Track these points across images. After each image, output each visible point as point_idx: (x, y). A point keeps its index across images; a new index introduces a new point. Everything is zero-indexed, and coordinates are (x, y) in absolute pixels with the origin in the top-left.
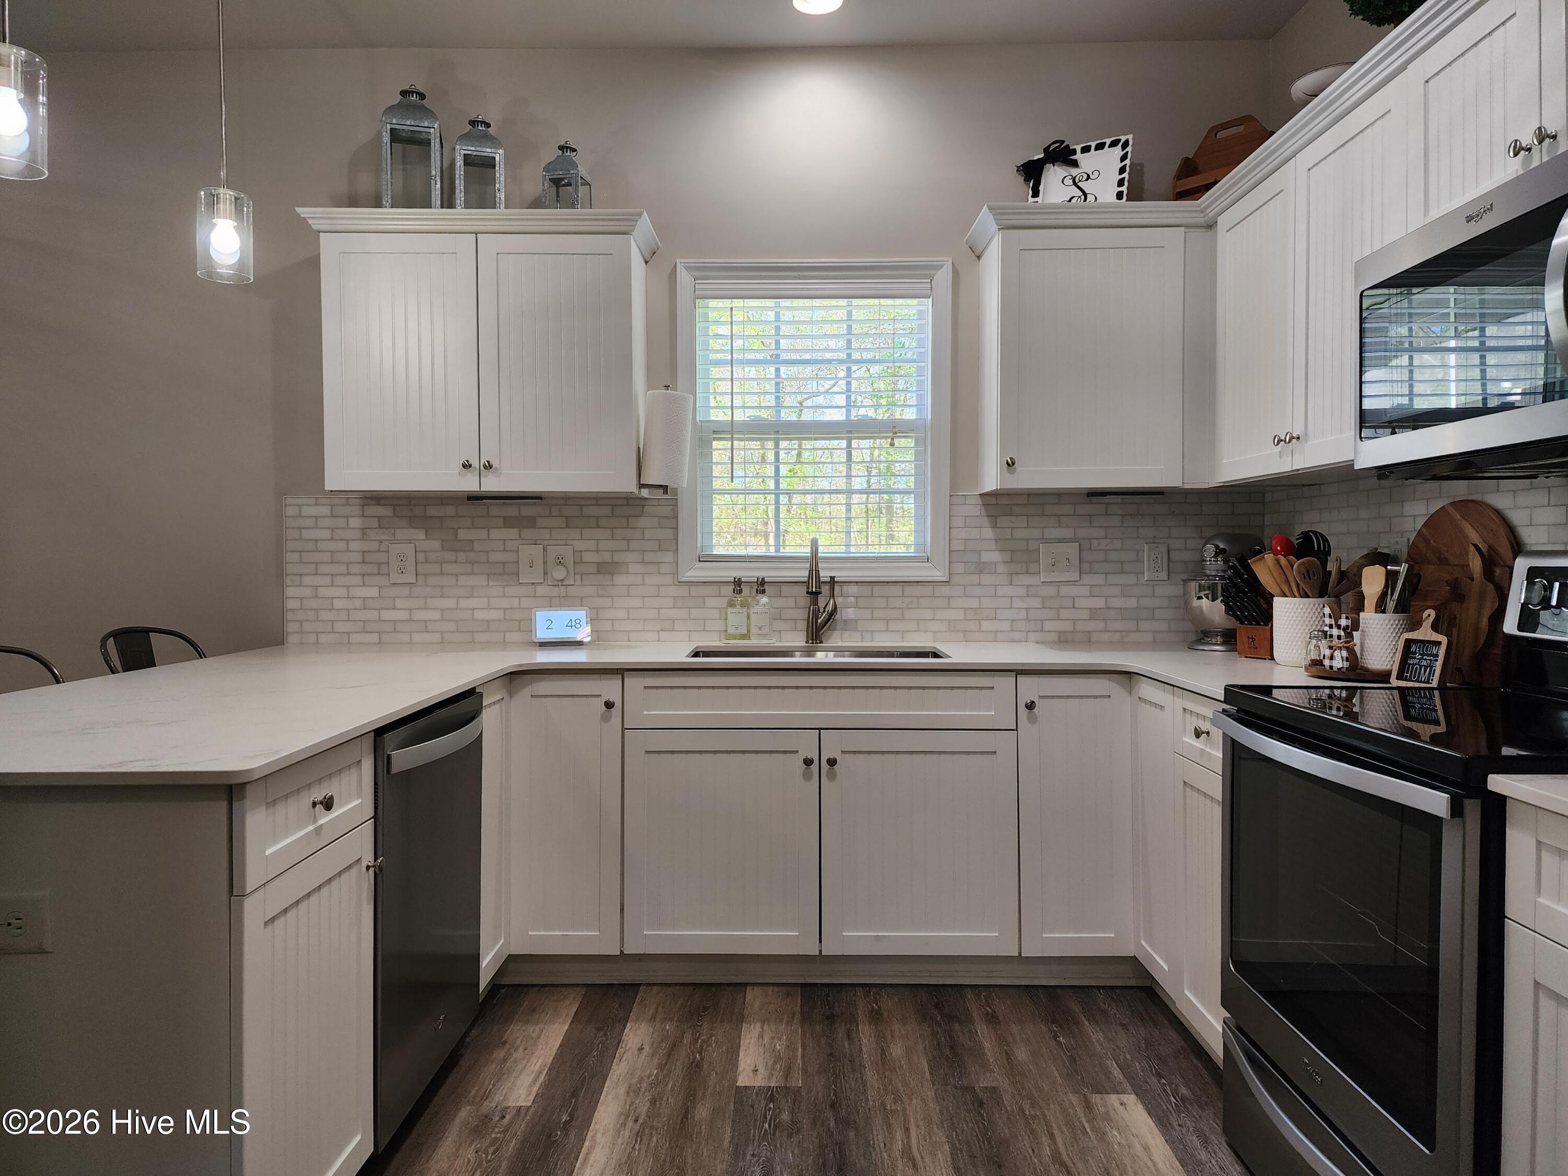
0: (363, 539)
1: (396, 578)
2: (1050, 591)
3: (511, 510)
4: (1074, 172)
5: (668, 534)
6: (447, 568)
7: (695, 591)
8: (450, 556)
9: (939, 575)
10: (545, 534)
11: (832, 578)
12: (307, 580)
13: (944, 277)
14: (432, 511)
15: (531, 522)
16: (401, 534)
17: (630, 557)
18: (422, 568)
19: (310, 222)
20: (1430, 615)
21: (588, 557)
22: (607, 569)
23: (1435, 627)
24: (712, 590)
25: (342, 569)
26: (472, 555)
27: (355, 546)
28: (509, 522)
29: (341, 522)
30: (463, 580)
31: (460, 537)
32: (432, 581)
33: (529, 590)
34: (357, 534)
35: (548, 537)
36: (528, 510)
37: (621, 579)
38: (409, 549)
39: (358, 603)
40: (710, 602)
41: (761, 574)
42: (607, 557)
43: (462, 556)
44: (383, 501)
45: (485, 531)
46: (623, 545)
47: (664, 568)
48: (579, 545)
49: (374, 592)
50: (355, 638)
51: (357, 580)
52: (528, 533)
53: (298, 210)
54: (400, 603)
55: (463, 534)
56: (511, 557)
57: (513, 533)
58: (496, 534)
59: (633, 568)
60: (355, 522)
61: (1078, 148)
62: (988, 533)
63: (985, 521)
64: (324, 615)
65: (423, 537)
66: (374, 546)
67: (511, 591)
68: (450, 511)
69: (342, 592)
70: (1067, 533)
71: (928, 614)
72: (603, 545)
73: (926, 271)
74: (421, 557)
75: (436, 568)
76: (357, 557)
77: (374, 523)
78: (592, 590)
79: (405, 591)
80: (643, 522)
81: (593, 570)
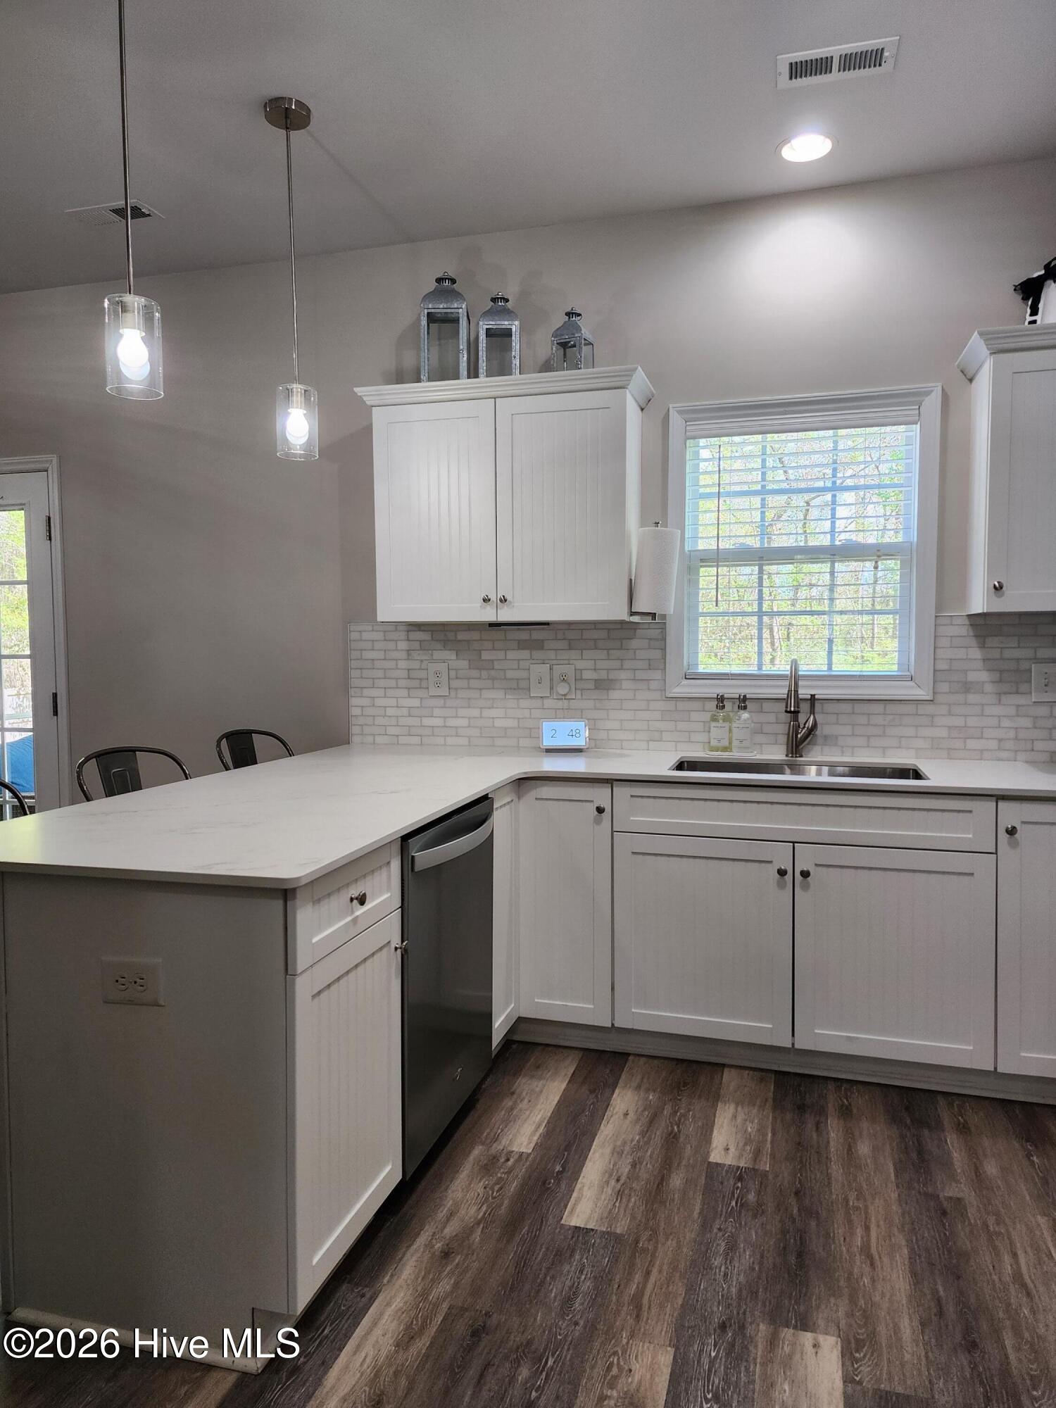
0: (408, 659)
1: (433, 691)
2: (1042, 711)
3: (523, 635)
5: (656, 654)
6: (474, 683)
7: (681, 705)
8: (475, 673)
9: (922, 693)
10: (552, 654)
11: (813, 696)
12: (366, 692)
13: (932, 403)
14: (461, 636)
15: (539, 645)
16: (438, 655)
17: (623, 675)
18: (455, 684)
19: (365, 399)
21: (588, 675)
22: (603, 685)
24: (696, 705)
25: (393, 683)
26: (493, 673)
27: (402, 664)
28: (522, 645)
29: (391, 645)
30: (486, 694)
31: (483, 658)
32: (461, 694)
33: (538, 703)
34: (404, 655)
35: (553, 657)
36: (537, 634)
37: (615, 694)
38: (442, 667)
39: (405, 711)
40: (694, 716)
41: (743, 691)
42: (603, 675)
43: (484, 673)
44: (423, 628)
45: (503, 652)
46: (617, 664)
47: (653, 685)
48: (581, 664)
49: (416, 703)
50: (403, 740)
51: (405, 692)
52: (538, 654)
53: (356, 390)
54: (437, 712)
55: (486, 655)
56: (523, 674)
57: (525, 654)
58: (512, 655)
59: (625, 685)
60: (403, 645)
62: (976, 653)
63: (973, 642)
64: (379, 721)
65: (454, 657)
66: (416, 665)
67: (524, 703)
68: (475, 635)
69: (393, 702)
71: (910, 731)
72: (600, 664)
73: (915, 398)
74: (453, 673)
75: (464, 683)
76: (404, 674)
77: (417, 645)
78: (590, 704)
79: (441, 702)
80: (635, 643)
81: (591, 686)
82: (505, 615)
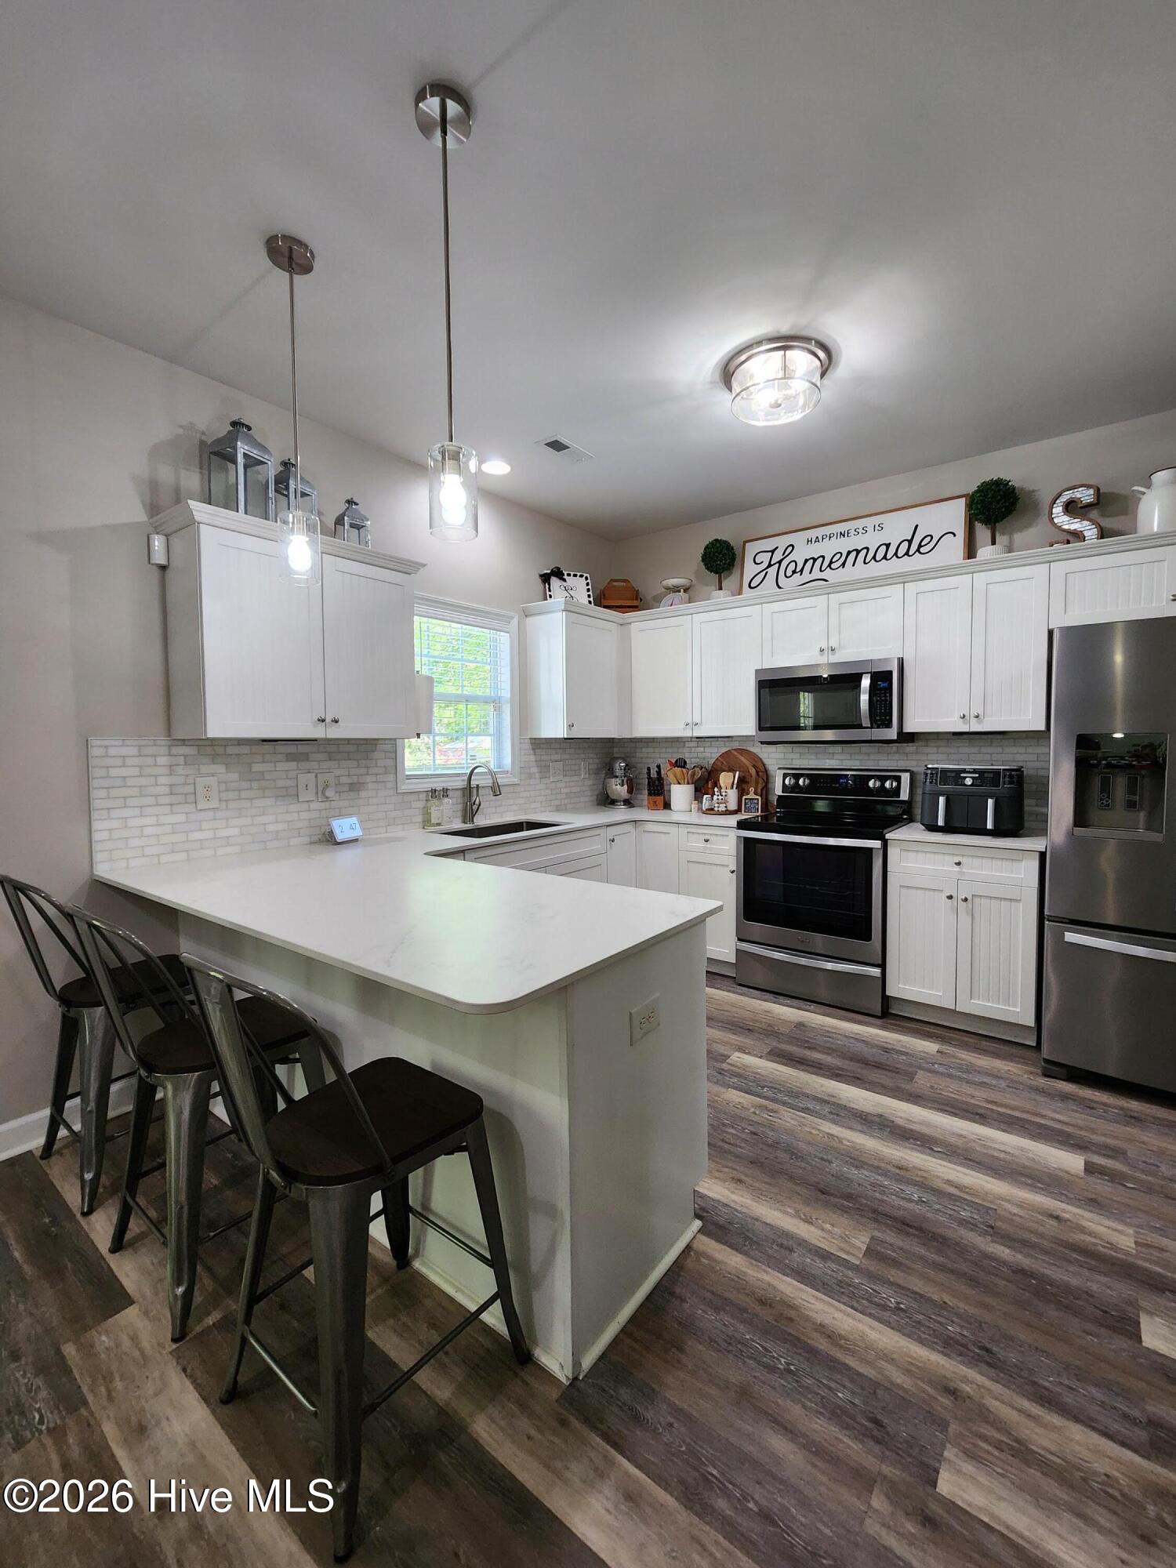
0: (171, 775)
1: (202, 805)
2: (553, 786)
3: (291, 749)
4: (565, 584)
5: (390, 762)
6: (244, 794)
7: (407, 798)
8: (245, 785)
9: (516, 780)
10: (315, 765)
11: (478, 785)
12: (115, 814)
13: (515, 622)
14: (230, 750)
15: (304, 757)
16: (204, 769)
17: (369, 779)
18: (224, 796)
19: (194, 513)
20: (752, 790)
21: (343, 780)
22: (355, 787)
23: (756, 794)
24: (413, 797)
25: (150, 800)
26: (264, 783)
27: (163, 780)
28: (290, 757)
29: (149, 761)
30: (256, 803)
31: (254, 770)
32: (232, 805)
33: (305, 806)
34: (165, 770)
35: (317, 767)
36: (303, 748)
37: (364, 794)
38: (212, 781)
39: (168, 829)
40: (414, 805)
41: (445, 785)
42: (355, 780)
43: (255, 785)
44: (187, 743)
45: (273, 764)
46: (364, 771)
47: (389, 785)
48: (338, 772)
49: (181, 818)
50: (164, 859)
51: (167, 809)
52: (304, 765)
53: (189, 501)
54: (205, 825)
55: (256, 768)
56: (292, 783)
57: (293, 765)
58: (281, 766)
59: (371, 786)
60: (163, 760)
61: (565, 573)
62: (533, 758)
63: (532, 752)
64: (134, 842)
65: (224, 770)
66: (181, 780)
67: (292, 808)
68: (245, 749)
69: (151, 820)
70: (557, 757)
71: (511, 802)
72: (353, 771)
74: (223, 787)
75: (234, 795)
76: (166, 790)
77: (181, 760)
78: (346, 803)
79: (210, 814)
80: (376, 755)
81: (346, 788)
82: (334, 733)
